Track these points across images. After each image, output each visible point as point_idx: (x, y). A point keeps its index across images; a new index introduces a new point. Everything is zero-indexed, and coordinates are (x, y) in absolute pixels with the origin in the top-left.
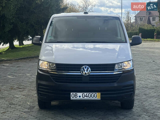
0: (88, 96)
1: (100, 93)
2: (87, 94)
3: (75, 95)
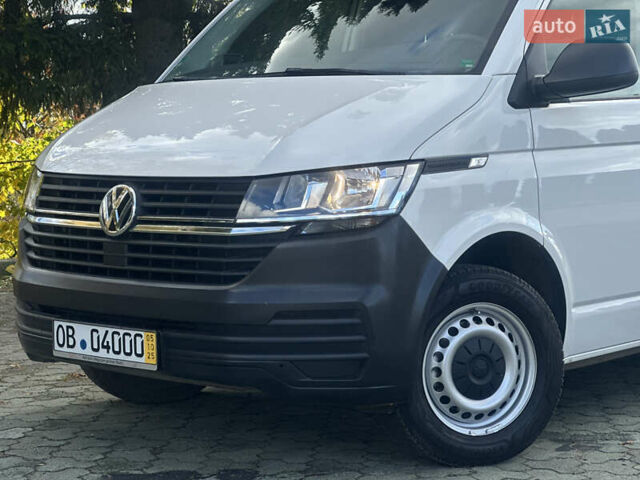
0: (110, 344)
1: (154, 335)
2: (107, 332)
3: (68, 336)
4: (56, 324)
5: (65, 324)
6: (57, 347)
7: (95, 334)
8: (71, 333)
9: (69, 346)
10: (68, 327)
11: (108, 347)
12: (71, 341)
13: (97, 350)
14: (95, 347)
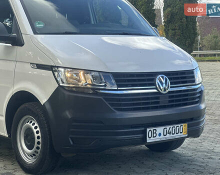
1: (186, 125)
2: (170, 128)
3: (154, 133)
4: (148, 130)
5: (152, 129)
6: (148, 139)
7: (165, 130)
8: (154, 131)
9: (153, 137)
11: (170, 133)
12: (155, 135)
13: (166, 135)
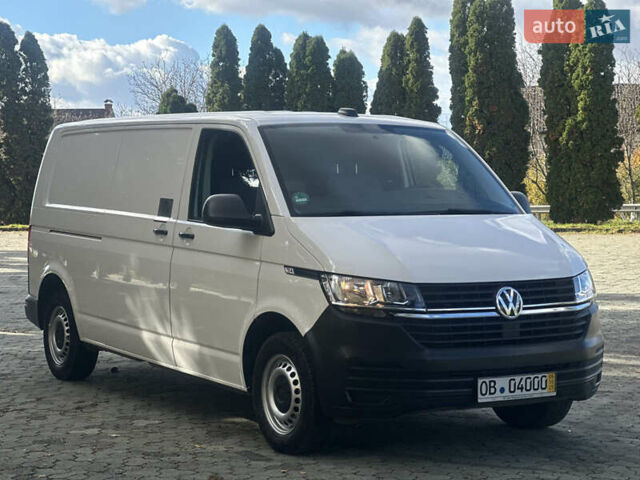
0: (524, 386)
1: (554, 374)
2: (521, 379)
3: (490, 387)
4: (480, 381)
5: (487, 381)
6: (480, 396)
7: (513, 382)
8: (492, 384)
9: (490, 394)
10: (490, 382)
11: (522, 389)
12: (493, 390)
13: (514, 392)
14: (512, 390)
